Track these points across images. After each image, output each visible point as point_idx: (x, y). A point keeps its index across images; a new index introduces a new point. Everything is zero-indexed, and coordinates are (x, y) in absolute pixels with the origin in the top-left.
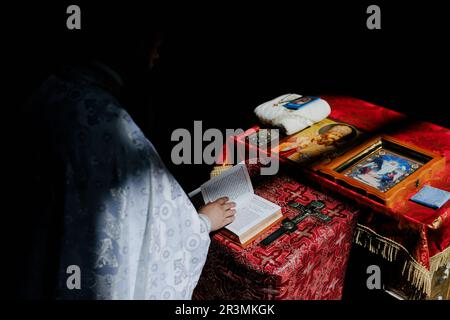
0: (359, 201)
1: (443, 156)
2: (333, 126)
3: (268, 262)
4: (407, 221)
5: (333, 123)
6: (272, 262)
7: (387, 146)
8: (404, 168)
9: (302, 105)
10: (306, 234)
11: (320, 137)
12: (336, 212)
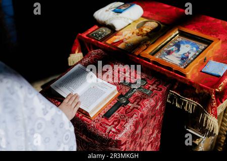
0: (167, 75)
1: (219, 39)
2: (145, 22)
3: (110, 130)
4: (202, 88)
5: (145, 20)
6: (113, 130)
7: (182, 34)
8: (195, 49)
10: (136, 106)
11: (138, 31)
12: (154, 87)
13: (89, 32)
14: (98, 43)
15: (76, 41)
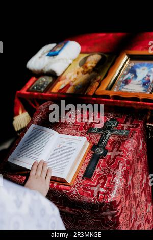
0: (135, 106)
3: (99, 192)
5: (86, 55)
9: (60, 51)
11: (82, 69)
12: (128, 124)
13: (28, 86)
14: (42, 96)
15: (17, 100)
